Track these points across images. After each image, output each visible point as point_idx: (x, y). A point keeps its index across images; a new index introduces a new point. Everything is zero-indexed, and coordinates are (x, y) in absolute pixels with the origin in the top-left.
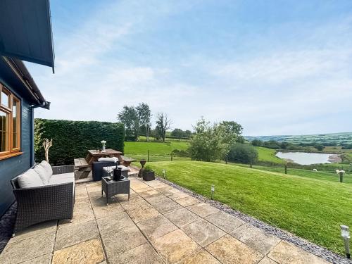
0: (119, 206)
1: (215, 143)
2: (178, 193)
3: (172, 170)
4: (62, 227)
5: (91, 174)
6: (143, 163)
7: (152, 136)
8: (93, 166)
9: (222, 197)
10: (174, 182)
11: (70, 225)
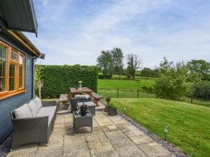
0: (83, 137)
1: (179, 82)
2: (134, 130)
3: (134, 107)
4: (41, 148)
5: (70, 107)
6: (108, 100)
7: (124, 75)
8: (71, 101)
9: (176, 138)
10: (134, 119)
11: (46, 148)
